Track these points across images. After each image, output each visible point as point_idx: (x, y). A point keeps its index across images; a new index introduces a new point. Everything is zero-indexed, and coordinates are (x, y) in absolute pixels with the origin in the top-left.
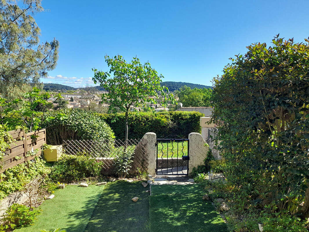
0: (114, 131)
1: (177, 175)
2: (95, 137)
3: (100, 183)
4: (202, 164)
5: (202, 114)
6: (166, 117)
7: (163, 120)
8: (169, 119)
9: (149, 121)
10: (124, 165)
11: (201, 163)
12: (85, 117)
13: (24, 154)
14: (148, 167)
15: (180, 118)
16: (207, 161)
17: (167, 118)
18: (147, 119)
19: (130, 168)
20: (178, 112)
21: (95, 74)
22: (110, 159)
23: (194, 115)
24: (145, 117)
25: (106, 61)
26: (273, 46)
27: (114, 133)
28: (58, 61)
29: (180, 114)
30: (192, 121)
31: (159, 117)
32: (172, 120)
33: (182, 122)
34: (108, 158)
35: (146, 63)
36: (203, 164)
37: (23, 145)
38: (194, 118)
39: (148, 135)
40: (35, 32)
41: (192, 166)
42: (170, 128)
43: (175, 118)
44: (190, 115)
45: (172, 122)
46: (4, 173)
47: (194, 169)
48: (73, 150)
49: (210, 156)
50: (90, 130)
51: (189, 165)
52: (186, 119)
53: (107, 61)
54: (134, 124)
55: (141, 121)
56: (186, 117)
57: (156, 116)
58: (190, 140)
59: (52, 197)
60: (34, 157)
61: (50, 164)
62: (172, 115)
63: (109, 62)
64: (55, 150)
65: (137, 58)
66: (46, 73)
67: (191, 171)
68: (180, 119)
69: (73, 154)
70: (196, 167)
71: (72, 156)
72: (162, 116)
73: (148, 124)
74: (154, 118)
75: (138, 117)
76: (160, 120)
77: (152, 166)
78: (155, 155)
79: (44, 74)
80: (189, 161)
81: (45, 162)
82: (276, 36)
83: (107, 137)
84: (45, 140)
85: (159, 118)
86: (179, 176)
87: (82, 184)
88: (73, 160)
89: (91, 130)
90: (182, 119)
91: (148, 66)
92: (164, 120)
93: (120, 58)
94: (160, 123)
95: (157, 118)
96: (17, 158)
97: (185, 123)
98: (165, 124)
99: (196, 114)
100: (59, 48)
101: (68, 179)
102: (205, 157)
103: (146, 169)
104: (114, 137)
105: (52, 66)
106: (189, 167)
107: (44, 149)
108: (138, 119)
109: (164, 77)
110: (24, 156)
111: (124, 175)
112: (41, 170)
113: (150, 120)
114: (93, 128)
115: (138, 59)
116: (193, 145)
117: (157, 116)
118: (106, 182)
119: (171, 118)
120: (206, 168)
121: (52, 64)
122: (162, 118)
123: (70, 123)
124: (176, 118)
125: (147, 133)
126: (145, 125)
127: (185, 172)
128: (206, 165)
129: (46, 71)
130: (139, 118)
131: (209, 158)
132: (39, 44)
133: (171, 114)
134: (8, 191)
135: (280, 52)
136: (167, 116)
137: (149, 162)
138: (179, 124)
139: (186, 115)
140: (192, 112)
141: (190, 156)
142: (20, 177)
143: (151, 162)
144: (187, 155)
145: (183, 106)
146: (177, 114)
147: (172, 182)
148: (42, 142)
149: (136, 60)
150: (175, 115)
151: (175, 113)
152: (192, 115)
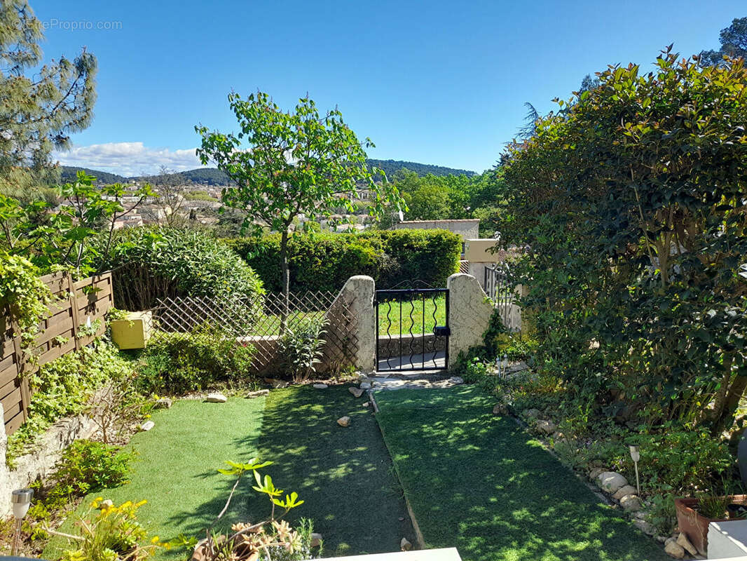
0: (261, 278)
1: (423, 369)
2: (220, 292)
3: (254, 393)
4: (478, 344)
5: (457, 235)
6: (372, 244)
7: (365, 250)
8: (380, 248)
9: (334, 255)
10: (307, 351)
11: (476, 341)
12: (191, 244)
13: (73, 330)
14: (359, 354)
15: (405, 245)
16: (489, 336)
17: (376, 246)
18: (328, 250)
19: (318, 357)
20: (401, 232)
21: (203, 140)
22: (270, 339)
23: (439, 238)
24: (323, 246)
25: (231, 108)
26: (656, 71)
27: (261, 283)
28: (95, 109)
29: (406, 237)
30: (433, 253)
31: (356, 244)
32: (387, 252)
33: (411, 256)
34: (266, 338)
35: (332, 112)
36: (481, 343)
37: (71, 309)
38: (439, 244)
40: (29, 31)
41: (457, 348)
42: (382, 270)
43: (393, 247)
44: (429, 239)
45: (387, 256)
46: (38, 374)
47: (461, 355)
48: (180, 321)
49: (496, 324)
50: (208, 274)
51: (450, 348)
52: (420, 249)
53: (234, 107)
54: (298, 261)
55: (315, 256)
56: (420, 243)
57: (350, 243)
58: (451, 291)
59: (149, 425)
60: (93, 338)
62: (387, 238)
63: (239, 110)
64: (139, 323)
65: (309, 100)
66: (65, 139)
67: (453, 359)
68: (406, 248)
69: (181, 330)
70: (466, 350)
71: (177, 335)
72: (363, 241)
73: (331, 262)
74: (344, 246)
75: (307, 246)
76: (360, 252)
77: (366, 354)
78: (373, 327)
79: (61, 141)
80: (450, 338)
81: (117, 350)
82: (666, 50)
83: (248, 292)
84: (110, 299)
85: (357, 247)
86: (427, 372)
87: (212, 396)
88: (183, 344)
89: (210, 276)
90: (411, 247)
91: (337, 119)
92: (369, 250)
93: (265, 100)
94: (359, 259)
95: (353, 246)
96: (60, 339)
97: (417, 258)
98: (371, 260)
99: (443, 236)
100: (96, 75)
101: (178, 387)
102: (485, 327)
103: (354, 359)
104: (263, 291)
105: (83, 120)
106: (450, 352)
107: (111, 320)
108: (307, 249)
109: (374, 146)
110: (73, 335)
111: (304, 373)
112: (111, 368)
113: (335, 251)
114: (216, 270)
115: (311, 101)
116: (459, 301)
117: (352, 242)
118: (267, 390)
119: (385, 247)
120: (489, 351)
121: (79, 115)
122: (364, 245)
123: (160, 261)
124: (398, 246)
126: (324, 264)
127: (441, 362)
128: (488, 344)
129: (65, 134)
130: (309, 248)
131: (493, 330)
132: (41, 63)
133: (384, 237)
134: (52, 415)
135: (673, 85)
136: (375, 240)
137: (359, 344)
138: (403, 260)
139: (420, 239)
140: (434, 232)
141: (451, 326)
142: (69, 383)
143: (364, 343)
144: (444, 325)
145: (404, 219)
146: (398, 237)
147: (416, 382)
148: (105, 304)
149: (307, 105)
150: (394, 239)
151: (394, 234)
152: (435, 238)
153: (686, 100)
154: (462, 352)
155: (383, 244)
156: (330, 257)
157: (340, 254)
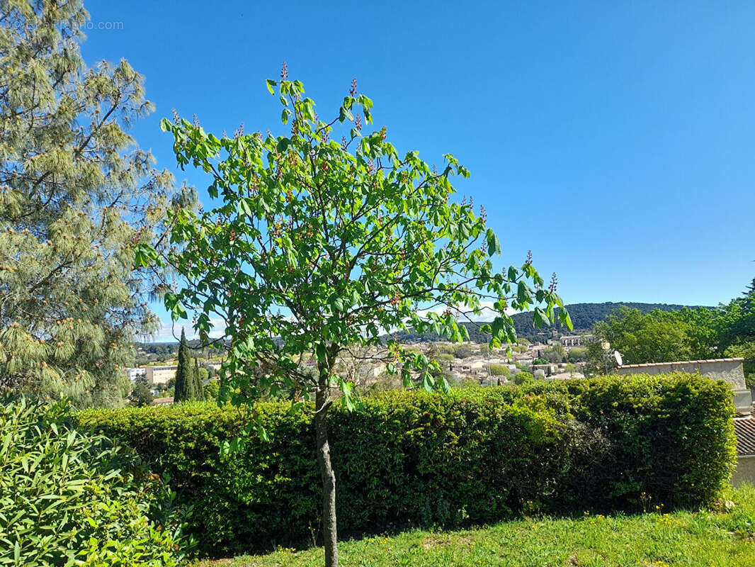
5: (720, 383)
6: (550, 404)
7: (537, 416)
8: (565, 411)
9: (480, 425)
15: (615, 404)
17: (558, 407)
18: (471, 416)
20: (606, 381)
23: (682, 389)
24: (459, 409)
29: (615, 389)
30: (675, 420)
31: (520, 405)
32: (581, 417)
33: (629, 424)
38: (685, 402)
42: (575, 449)
43: (592, 409)
44: (663, 392)
45: (581, 426)
52: (646, 411)
54: (417, 438)
55: (446, 428)
56: (645, 400)
57: (510, 402)
62: (580, 392)
68: (618, 409)
72: (533, 398)
73: (478, 438)
74: (499, 409)
75: (432, 411)
76: (528, 419)
85: (519, 411)
90: (626, 408)
92: (545, 416)
95: (515, 409)
97: (642, 429)
98: (551, 434)
99: (689, 386)
108: (432, 416)
113: (482, 418)
117: (515, 400)
119: (576, 408)
122: (534, 407)
124: (600, 407)
126: (463, 442)
130: (436, 414)
133: (573, 391)
136: (556, 397)
138: (614, 431)
139: (644, 393)
140: (671, 379)
146: (601, 390)
150: (592, 393)
151: (593, 385)
152: (673, 390)
155: (572, 403)
156: (474, 429)
157: (491, 424)
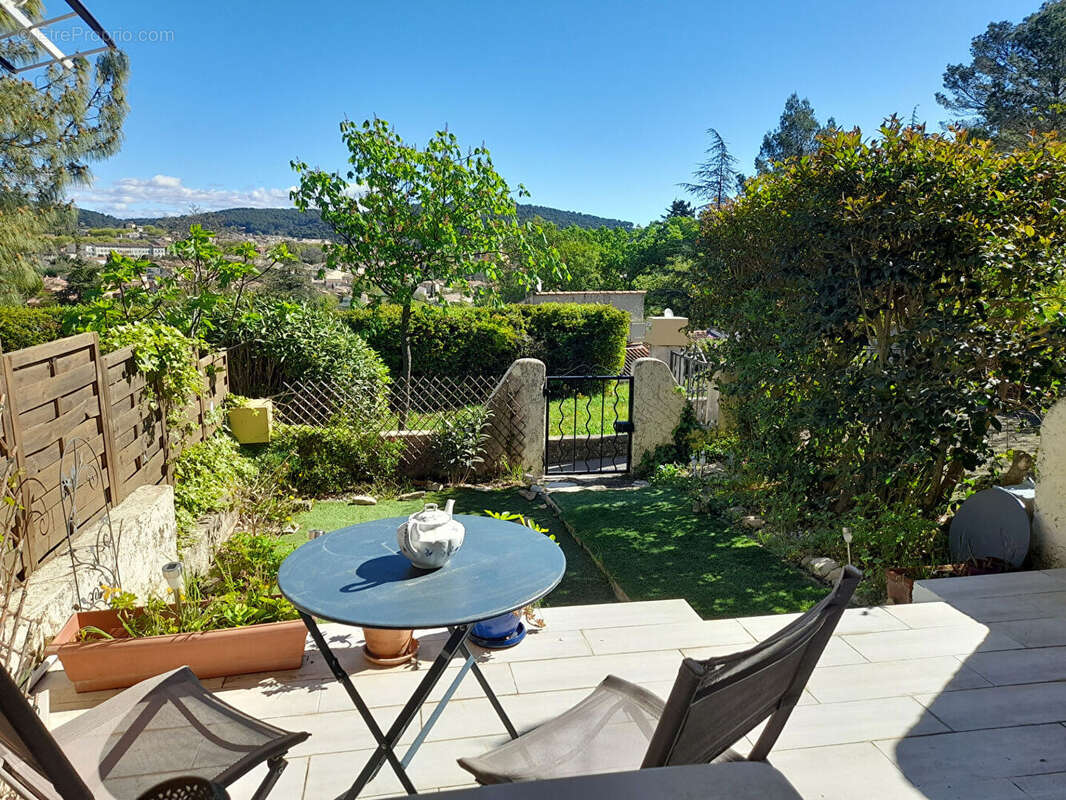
0: (386, 363)
1: (601, 472)
2: (340, 378)
3: (408, 495)
4: (667, 442)
5: (623, 312)
6: (510, 322)
7: (502, 331)
8: (521, 328)
9: (460, 336)
10: (466, 448)
11: (665, 438)
13: (200, 416)
14: (525, 453)
15: (555, 324)
16: (680, 432)
17: (516, 325)
18: (453, 329)
19: (480, 454)
20: (548, 306)
21: (302, 180)
22: (420, 434)
23: (599, 315)
24: (445, 323)
25: (343, 140)
27: (387, 369)
29: (556, 313)
30: (591, 336)
31: (489, 322)
32: (530, 332)
33: (561, 339)
34: (415, 432)
35: (477, 149)
36: (670, 441)
38: (600, 323)
39: (522, 365)
41: (641, 447)
43: (538, 327)
44: (586, 317)
45: (531, 339)
47: (646, 455)
48: (310, 410)
49: (688, 417)
50: (325, 356)
51: (633, 447)
52: (573, 329)
53: (347, 139)
55: (434, 337)
56: (574, 322)
57: (480, 320)
60: (215, 428)
61: (251, 450)
62: (530, 314)
63: (355, 145)
64: (264, 411)
65: (448, 133)
66: (84, 168)
67: (636, 461)
68: (555, 328)
69: (313, 423)
70: (652, 450)
71: (308, 428)
72: (498, 317)
73: (457, 345)
74: (473, 325)
75: (424, 324)
76: (496, 332)
77: (533, 454)
78: (542, 421)
79: (78, 172)
80: (633, 436)
81: (237, 444)
82: (890, 118)
83: (372, 378)
84: (226, 383)
85: (491, 326)
86: (605, 476)
87: (358, 497)
88: (317, 438)
89: (328, 357)
90: (562, 327)
91: (483, 159)
92: (506, 331)
93: (385, 130)
94: (492, 342)
95: (484, 324)
96: (193, 425)
97: (569, 343)
98: (510, 344)
99: (604, 313)
100: (129, 84)
101: (315, 489)
102: (675, 421)
103: (519, 459)
104: (388, 379)
105: (109, 142)
106: (633, 451)
107: (228, 408)
108: (424, 327)
109: (529, 195)
110: (201, 422)
111: (463, 474)
113: (462, 330)
114: (333, 351)
115: (451, 135)
116: (645, 390)
117: (484, 319)
118: (423, 492)
119: (527, 326)
120: (679, 451)
121: (103, 136)
122: (499, 324)
123: (264, 337)
124: (545, 326)
125: (518, 361)
126: (446, 348)
127: (623, 467)
128: (679, 443)
129: (82, 162)
130: (428, 326)
131: (685, 425)
133: (525, 313)
134: (195, 509)
135: (896, 155)
136: (514, 317)
137: (526, 441)
138: (550, 344)
139: (574, 317)
140: (592, 308)
141: (635, 420)
143: (532, 441)
144: (626, 420)
145: (543, 289)
146: (545, 314)
147: (593, 488)
148: (223, 389)
149: (445, 140)
150: (539, 315)
151: (539, 310)
152: (593, 316)
153: (909, 171)
154: (647, 452)
155: (525, 323)
156: (455, 338)
157: (468, 335)
